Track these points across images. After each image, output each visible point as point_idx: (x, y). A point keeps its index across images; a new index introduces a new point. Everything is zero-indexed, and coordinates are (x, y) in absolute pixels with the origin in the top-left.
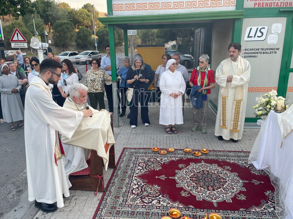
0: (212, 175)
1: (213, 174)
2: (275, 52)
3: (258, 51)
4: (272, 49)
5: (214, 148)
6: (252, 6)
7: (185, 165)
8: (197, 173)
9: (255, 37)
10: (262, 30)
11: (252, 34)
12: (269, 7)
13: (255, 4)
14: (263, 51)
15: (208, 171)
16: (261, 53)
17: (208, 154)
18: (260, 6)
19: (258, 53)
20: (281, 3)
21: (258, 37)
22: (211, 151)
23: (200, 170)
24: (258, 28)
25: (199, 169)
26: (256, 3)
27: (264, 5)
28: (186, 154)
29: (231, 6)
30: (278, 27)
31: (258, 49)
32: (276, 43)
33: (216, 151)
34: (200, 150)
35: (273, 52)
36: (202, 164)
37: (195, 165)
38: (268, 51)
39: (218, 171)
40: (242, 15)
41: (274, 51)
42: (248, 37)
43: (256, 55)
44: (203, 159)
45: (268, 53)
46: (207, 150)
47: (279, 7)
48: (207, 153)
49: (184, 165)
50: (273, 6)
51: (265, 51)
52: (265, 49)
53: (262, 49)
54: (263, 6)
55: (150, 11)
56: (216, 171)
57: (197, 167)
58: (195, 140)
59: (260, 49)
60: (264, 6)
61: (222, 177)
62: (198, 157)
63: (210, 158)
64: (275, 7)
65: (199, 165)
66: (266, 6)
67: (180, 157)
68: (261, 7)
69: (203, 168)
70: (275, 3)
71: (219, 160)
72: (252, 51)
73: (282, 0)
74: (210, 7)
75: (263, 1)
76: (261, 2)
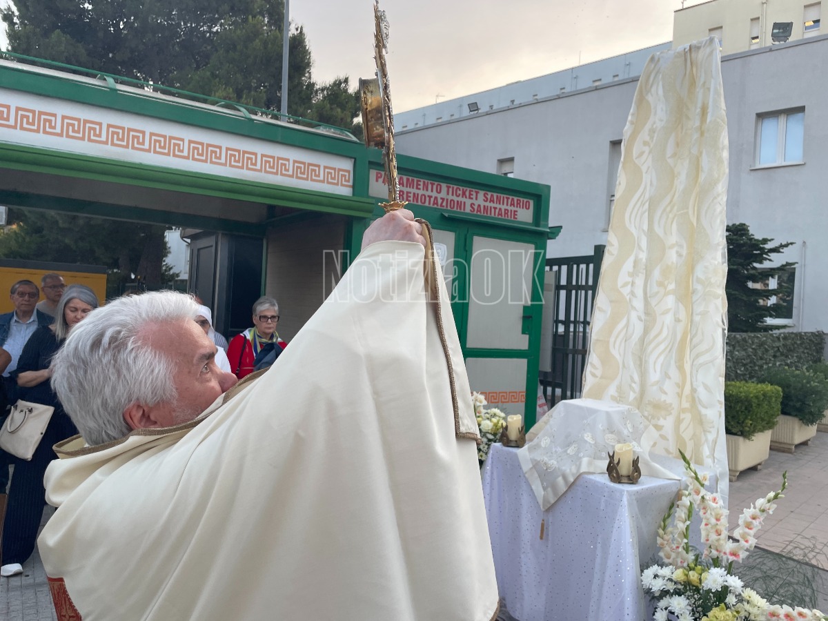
6: (387, 196)
12: (419, 203)
18: (403, 199)
20: (443, 199)
29: (342, 185)
30: (440, 250)
40: (370, 211)
47: (439, 207)
50: (427, 204)
54: (409, 198)
64: (431, 205)
66: (414, 201)
70: (432, 197)
73: (443, 194)
74: (292, 176)
75: (409, 189)
76: (405, 190)
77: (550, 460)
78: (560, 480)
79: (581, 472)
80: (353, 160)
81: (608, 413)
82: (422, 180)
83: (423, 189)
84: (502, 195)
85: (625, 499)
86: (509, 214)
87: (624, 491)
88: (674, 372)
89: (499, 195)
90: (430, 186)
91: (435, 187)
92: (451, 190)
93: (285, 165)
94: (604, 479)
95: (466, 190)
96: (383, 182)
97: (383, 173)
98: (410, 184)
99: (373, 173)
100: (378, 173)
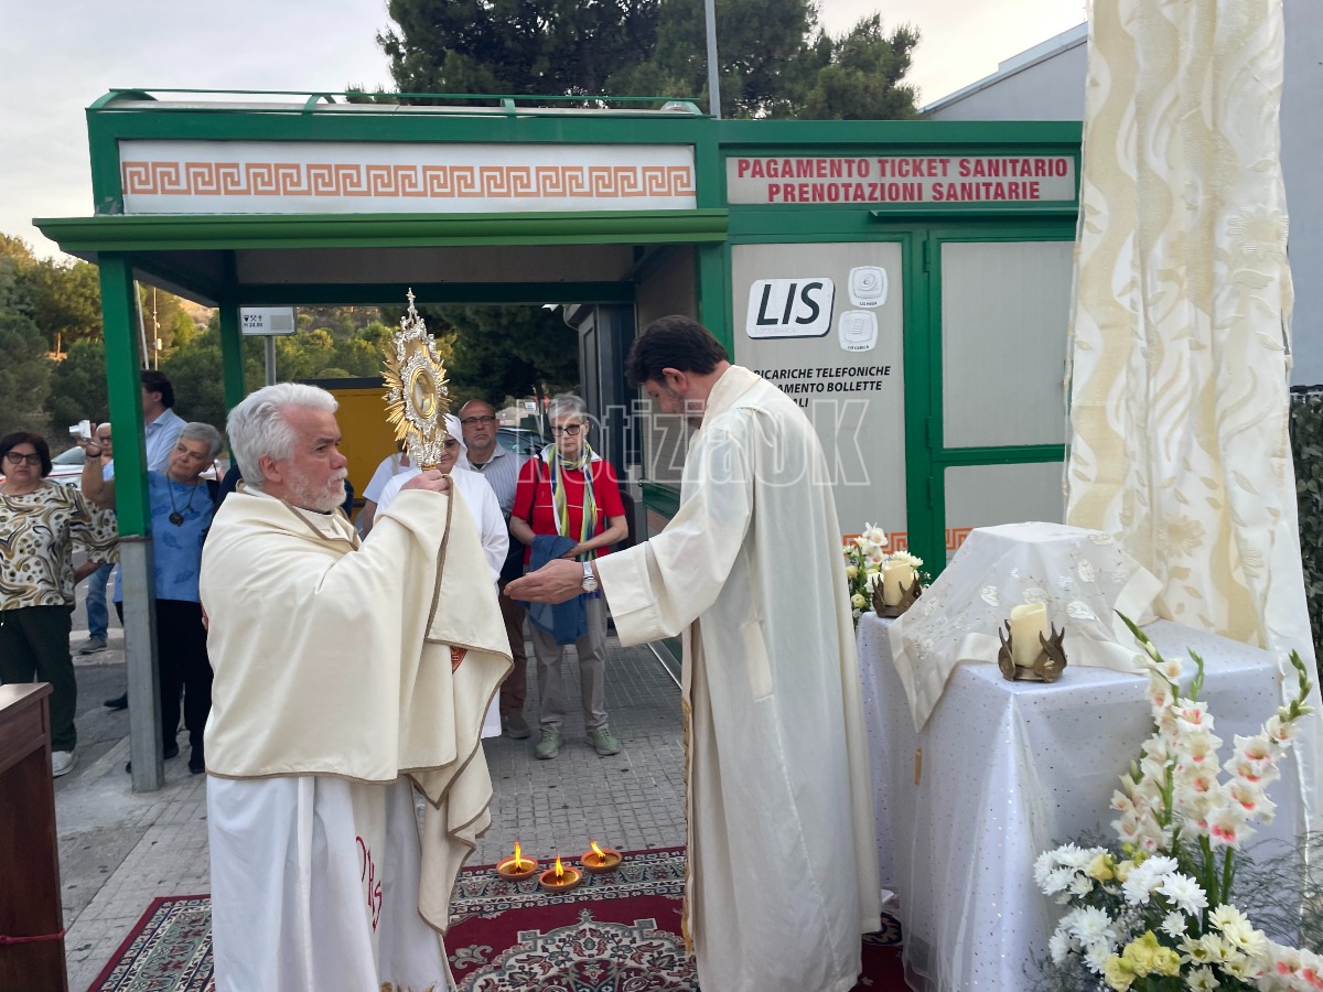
0: (622, 980)
1: (629, 977)
2: (875, 385)
3: (807, 381)
4: (861, 371)
5: (650, 840)
6: (763, 199)
7: (489, 950)
8: (546, 985)
9: (786, 321)
10: (812, 294)
11: (775, 309)
12: (827, 201)
13: (773, 190)
14: (826, 381)
15: (604, 964)
16: (820, 387)
17: (617, 875)
18: (793, 199)
19: (810, 387)
20: (873, 186)
21: (799, 320)
22: (633, 854)
23: (562, 966)
24: (793, 287)
25: (561, 958)
26: (777, 187)
27: (807, 192)
28: (506, 889)
29: (677, 193)
30: (872, 279)
31: (808, 374)
32: (872, 345)
33: (657, 851)
34: (579, 858)
35: (865, 383)
36: (581, 928)
37: (540, 943)
38: (846, 379)
39: (656, 955)
40: (723, 230)
42: (762, 321)
43: (803, 396)
44: (589, 904)
45: (848, 387)
46: (617, 852)
47: (867, 202)
48: (613, 869)
49: (483, 953)
50: (841, 200)
51: (835, 380)
52: (833, 373)
53: (821, 372)
54: (805, 196)
55: (313, 198)
56: (647, 956)
57: (552, 948)
58: (563, 811)
59: (815, 373)
60: (807, 199)
61: (671, 983)
62: (563, 893)
63: (625, 889)
64: (851, 201)
65: (563, 936)
66: (814, 199)
67: (469, 907)
68: (797, 201)
69: (580, 953)
70: (850, 185)
71: (668, 896)
72: (784, 381)
73: (874, 176)
74: (589, 194)
75: (803, 180)
76: (796, 181)
77: (926, 639)
78: (934, 675)
79: (959, 659)
80: (692, 148)
82: (828, 159)
83: (832, 175)
84: (1001, 159)
85: (1009, 715)
86: (1020, 191)
88: (1199, 459)
89: (994, 158)
90: (845, 167)
91: (855, 167)
92: (888, 167)
93: (576, 178)
95: (921, 161)
96: (753, 176)
97: (751, 160)
98: (804, 170)
99: (732, 164)
100: (740, 162)
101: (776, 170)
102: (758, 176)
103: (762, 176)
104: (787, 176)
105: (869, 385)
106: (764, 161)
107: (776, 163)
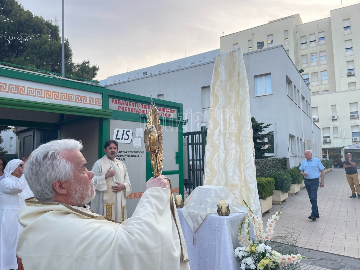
2: (141, 156)
3: (126, 154)
4: (138, 152)
6: (117, 109)
9: (122, 139)
10: (128, 133)
12: (131, 112)
13: (119, 107)
14: (130, 154)
16: (129, 156)
18: (124, 110)
19: (127, 156)
20: (140, 110)
21: (125, 139)
24: (124, 131)
27: (127, 109)
29: (97, 105)
30: (140, 131)
31: (126, 152)
32: (140, 146)
38: (135, 154)
40: (110, 115)
41: (139, 154)
42: (117, 139)
43: (125, 158)
45: (135, 156)
47: (139, 113)
50: (134, 112)
51: (132, 154)
52: (132, 152)
59: (128, 152)
60: (127, 111)
64: (136, 112)
66: (128, 111)
68: (124, 111)
70: (136, 109)
72: (121, 154)
73: (140, 108)
74: (75, 102)
75: (126, 106)
76: (124, 106)
77: (194, 211)
78: (200, 218)
79: (208, 213)
80: (102, 94)
81: (215, 189)
82: (131, 102)
83: (132, 106)
84: (164, 108)
85: (225, 222)
86: (167, 115)
87: (224, 219)
88: (237, 171)
89: (163, 108)
90: (135, 105)
91: (137, 105)
92: (143, 106)
93: (72, 97)
94: (217, 215)
95: (150, 106)
96: (115, 103)
97: (115, 100)
98: (126, 104)
99: (110, 100)
100: (112, 100)
101: (120, 103)
102: (116, 104)
103: (117, 104)
104: (123, 105)
105: (139, 156)
106: (118, 100)
107: (120, 101)
